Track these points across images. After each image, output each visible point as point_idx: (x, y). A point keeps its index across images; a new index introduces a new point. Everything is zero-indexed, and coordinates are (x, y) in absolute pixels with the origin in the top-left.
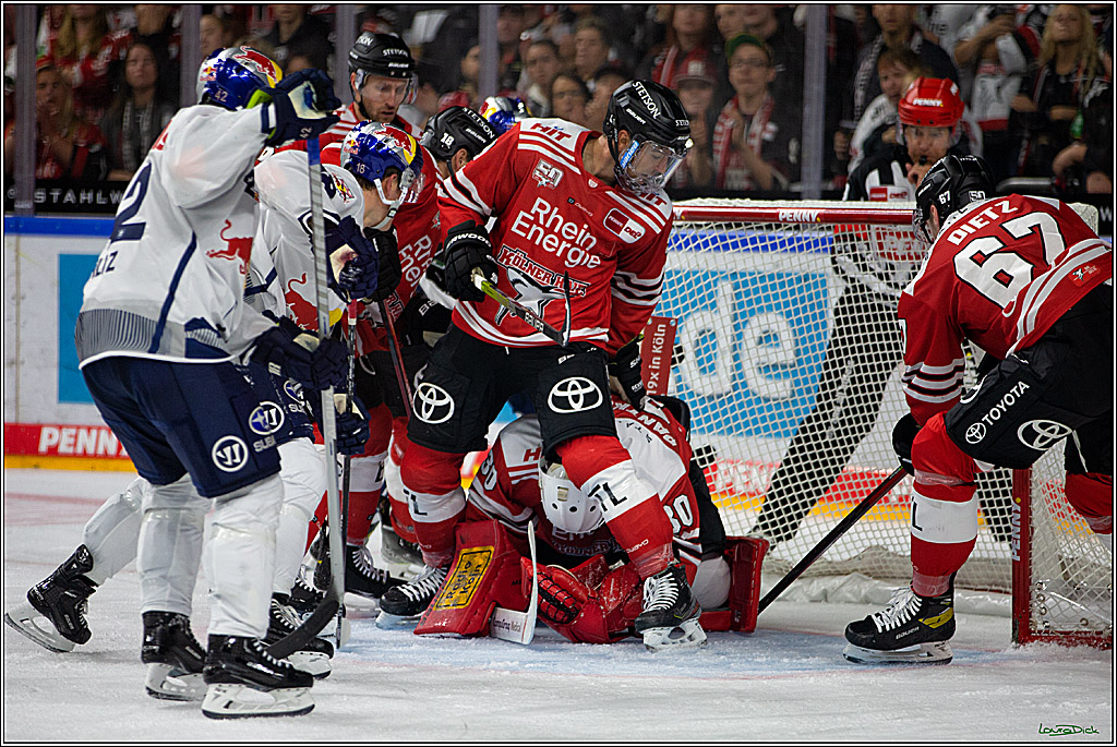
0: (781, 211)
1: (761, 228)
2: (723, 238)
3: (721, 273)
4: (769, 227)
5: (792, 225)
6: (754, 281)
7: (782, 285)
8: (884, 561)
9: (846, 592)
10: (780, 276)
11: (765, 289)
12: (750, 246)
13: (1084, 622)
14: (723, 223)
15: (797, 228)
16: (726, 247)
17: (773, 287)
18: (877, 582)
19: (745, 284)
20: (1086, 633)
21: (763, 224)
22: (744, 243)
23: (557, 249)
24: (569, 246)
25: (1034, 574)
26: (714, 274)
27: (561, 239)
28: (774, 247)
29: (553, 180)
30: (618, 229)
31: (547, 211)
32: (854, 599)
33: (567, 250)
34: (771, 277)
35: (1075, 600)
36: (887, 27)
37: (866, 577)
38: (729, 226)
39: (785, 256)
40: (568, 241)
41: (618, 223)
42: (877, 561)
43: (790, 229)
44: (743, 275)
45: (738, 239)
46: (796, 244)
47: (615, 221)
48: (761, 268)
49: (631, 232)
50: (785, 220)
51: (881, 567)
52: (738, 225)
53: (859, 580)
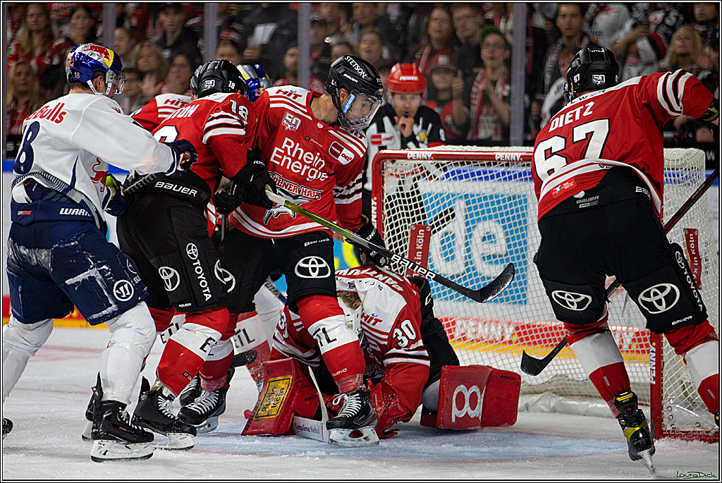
0: (497, 154)
1: (484, 165)
2: (459, 172)
3: (458, 195)
4: (489, 164)
5: (504, 163)
6: (480, 200)
7: (498, 202)
8: (566, 385)
9: (541, 405)
10: (497, 196)
11: (487, 205)
12: (477, 177)
13: (698, 425)
14: (459, 162)
15: (507, 165)
16: (461, 178)
17: (493, 203)
18: (561, 398)
19: (474, 201)
20: (699, 432)
21: (485, 162)
22: (473, 175)
23: (301, 170)
24: (309, 167)
25: (665, 393)
26: (453, 195)
27: (304, 164)
28: (492, 177)
29: (295, 125)
30: (337, 155)
31: (292, 146)
32: (546, 410)
33: (307, 170)
34: (491, 197)
35: (692, 410)
36: (566, 33)
37: (554, 395)
38: (462, 164)
39: (500, 184)
40: (308, 165)
41: (337, 151)
42: (561, 384)
43: (503, 165)
44: (472, 196)
45: (469, 172)
46: (507, 176)
47: (336, 150)
48: (484, 191)
49: (346, 157)
50: (499, 160)
51: (563, 389)
52: (468, 163)
53: (549, 397)
